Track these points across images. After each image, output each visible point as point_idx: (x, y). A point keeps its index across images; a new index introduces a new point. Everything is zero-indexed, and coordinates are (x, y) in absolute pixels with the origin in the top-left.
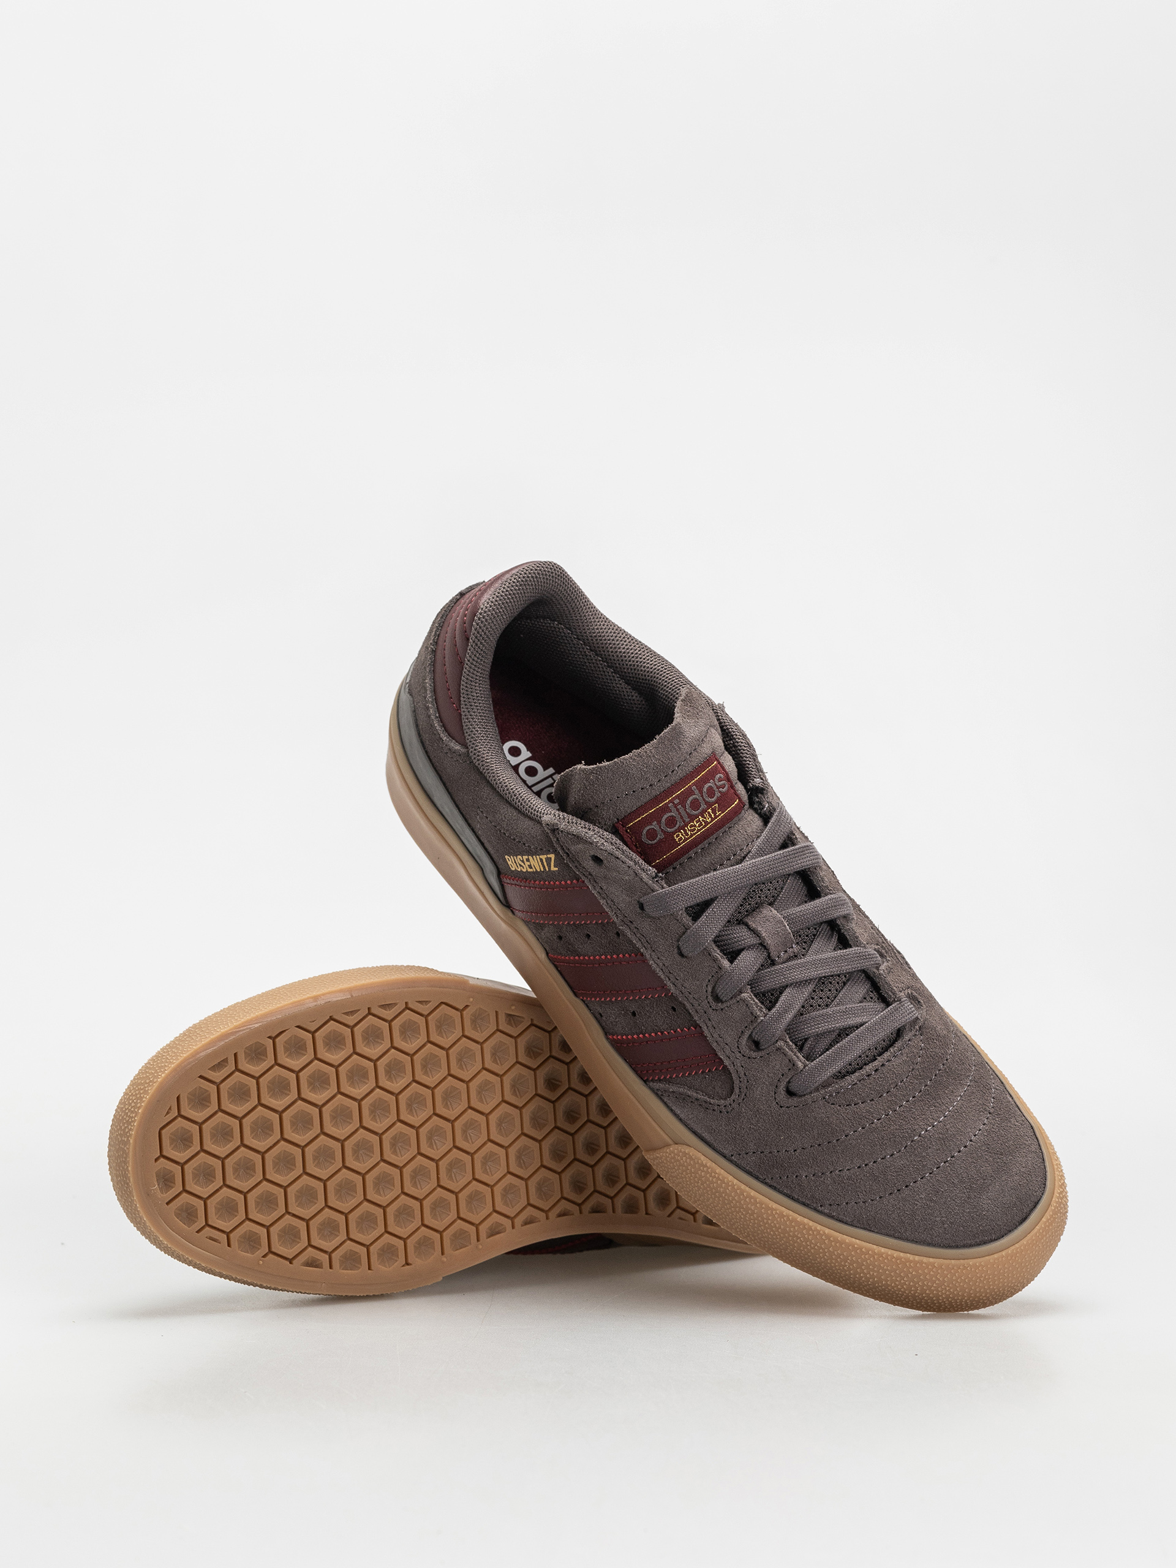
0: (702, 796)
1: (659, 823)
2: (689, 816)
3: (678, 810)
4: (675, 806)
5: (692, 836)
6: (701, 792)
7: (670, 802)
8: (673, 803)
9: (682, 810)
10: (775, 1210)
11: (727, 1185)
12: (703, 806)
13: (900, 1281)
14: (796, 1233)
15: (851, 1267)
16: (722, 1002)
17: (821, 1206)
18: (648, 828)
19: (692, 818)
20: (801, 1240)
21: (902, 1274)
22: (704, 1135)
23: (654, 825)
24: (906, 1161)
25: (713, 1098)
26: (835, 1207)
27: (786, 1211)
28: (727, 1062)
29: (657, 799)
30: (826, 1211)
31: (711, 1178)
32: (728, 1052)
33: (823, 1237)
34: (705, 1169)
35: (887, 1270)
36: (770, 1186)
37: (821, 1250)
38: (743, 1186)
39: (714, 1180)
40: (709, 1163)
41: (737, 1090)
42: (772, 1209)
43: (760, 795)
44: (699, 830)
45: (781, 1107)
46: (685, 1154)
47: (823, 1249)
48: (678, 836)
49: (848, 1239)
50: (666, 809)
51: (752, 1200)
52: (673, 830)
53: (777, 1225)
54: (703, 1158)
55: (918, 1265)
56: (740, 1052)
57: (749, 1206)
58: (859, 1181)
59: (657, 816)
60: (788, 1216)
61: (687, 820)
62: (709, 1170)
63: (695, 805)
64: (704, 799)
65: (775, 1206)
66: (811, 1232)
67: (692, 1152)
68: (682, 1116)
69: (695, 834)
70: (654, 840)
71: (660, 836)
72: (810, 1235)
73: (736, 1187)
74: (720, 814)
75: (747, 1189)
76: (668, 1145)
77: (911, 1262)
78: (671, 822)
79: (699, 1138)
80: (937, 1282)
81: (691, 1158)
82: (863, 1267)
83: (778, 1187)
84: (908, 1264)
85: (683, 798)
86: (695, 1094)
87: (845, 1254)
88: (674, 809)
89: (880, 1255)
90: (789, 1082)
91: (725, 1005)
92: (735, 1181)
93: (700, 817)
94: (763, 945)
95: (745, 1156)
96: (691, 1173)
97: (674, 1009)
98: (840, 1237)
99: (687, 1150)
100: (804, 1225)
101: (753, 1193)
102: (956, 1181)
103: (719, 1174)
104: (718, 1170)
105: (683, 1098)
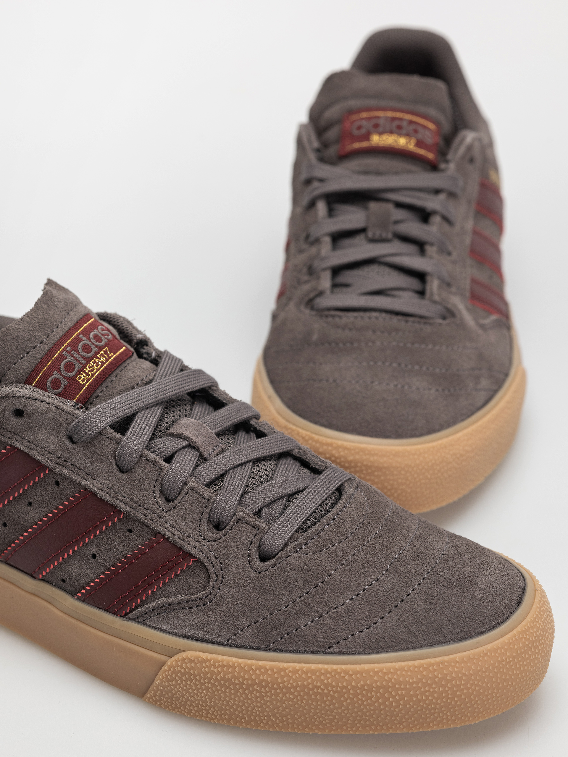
0: (91, 341)
1: (59, 370)
2: (84, 358)
3: (72, 356)
4: (69, 352)
5: (93, 375)
6: (89, 338)
7: (64, 350)
8: (67, 351)
9: (75, 355)
10: (287, 669)
11: (234, 667)
12: (94, 349)
13: (429, 690)
14: (315, 683)
15: (378, 694)
16: (173, 501)
17: (329, 648)
18: (50, 379)
19: (88, 360)
20: (321, 689)
21: (429, 682)
22: (195, 635)
23: (56, 374)
24: (392, 580)
25: (193, 595)
26: (342, 643)
27: (298, 666)
28: (195, 552)
29: (51, 352)
30: (336, 650)
31: (216, 670)
32: (193, 543)
33: (342, 675)
34: (207, 664)
35: (414, 682)
36: (275, 650)
37: (344, 690)
38: (249, 662)
39: (219, 669)
40: (209, 656)
41: (213, 576)
42: (284, 670)
43: (145, 347)
44: (97, 370)
45: (260, 573)
46: (183, 660)
47: (346, 688)
48: (80, 378)
49: (366, 667)
50: (61, 357)
51: (262, 670)
52: (74, 373)
53: (294, 684)
54: (201, 654)
55: (441, 666)
56: (204, 539)
57: (261, 677)
58: (356, 610)
59: (56, 366)
60: (302, 669)
61: (84, 362)
62: (212, 662)
63: (87, 349)
64: (93, 343)
65: (285, 665)
66: (328, 675)
67: (189, 654)
68: (169, 628)
69: (95, 373)
70: (59, 388)
71: (64, 382)
72: (329, 678)
73: (242, 665)
74: (112, 356)
75: (254, 662)
76: (164, 663)
77: (433, 665)
78: (70, 367)
79: (192, 639)
80: (464, 678)
81: (190, 661)
82: (390, 690)
83: (282, 647)
84: (431, 668)
85: (74, 345)
86: (174, 599)
87: (368, 682)
88: (68, 356)
89: (402, 669)
90: (259, 547)
91: (176, 502)
92: (240, 660)
93: (95, 358)
94: (192, 446)
95: (241, 633)
96: (195, 676)
97: (130, 531)
98: (358, 667)
99: (184, 655)
100: (320, 670)
101: (261, 663)
102: (445, 584)
103: (223, 661)
104: (220, 658)
105: (163, 610)
